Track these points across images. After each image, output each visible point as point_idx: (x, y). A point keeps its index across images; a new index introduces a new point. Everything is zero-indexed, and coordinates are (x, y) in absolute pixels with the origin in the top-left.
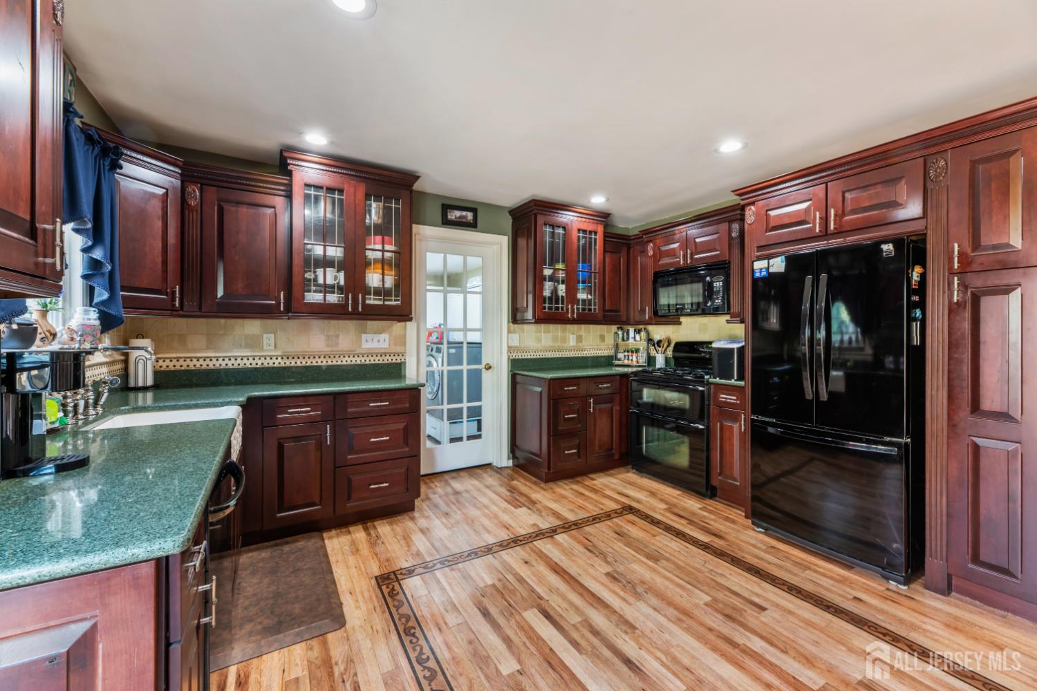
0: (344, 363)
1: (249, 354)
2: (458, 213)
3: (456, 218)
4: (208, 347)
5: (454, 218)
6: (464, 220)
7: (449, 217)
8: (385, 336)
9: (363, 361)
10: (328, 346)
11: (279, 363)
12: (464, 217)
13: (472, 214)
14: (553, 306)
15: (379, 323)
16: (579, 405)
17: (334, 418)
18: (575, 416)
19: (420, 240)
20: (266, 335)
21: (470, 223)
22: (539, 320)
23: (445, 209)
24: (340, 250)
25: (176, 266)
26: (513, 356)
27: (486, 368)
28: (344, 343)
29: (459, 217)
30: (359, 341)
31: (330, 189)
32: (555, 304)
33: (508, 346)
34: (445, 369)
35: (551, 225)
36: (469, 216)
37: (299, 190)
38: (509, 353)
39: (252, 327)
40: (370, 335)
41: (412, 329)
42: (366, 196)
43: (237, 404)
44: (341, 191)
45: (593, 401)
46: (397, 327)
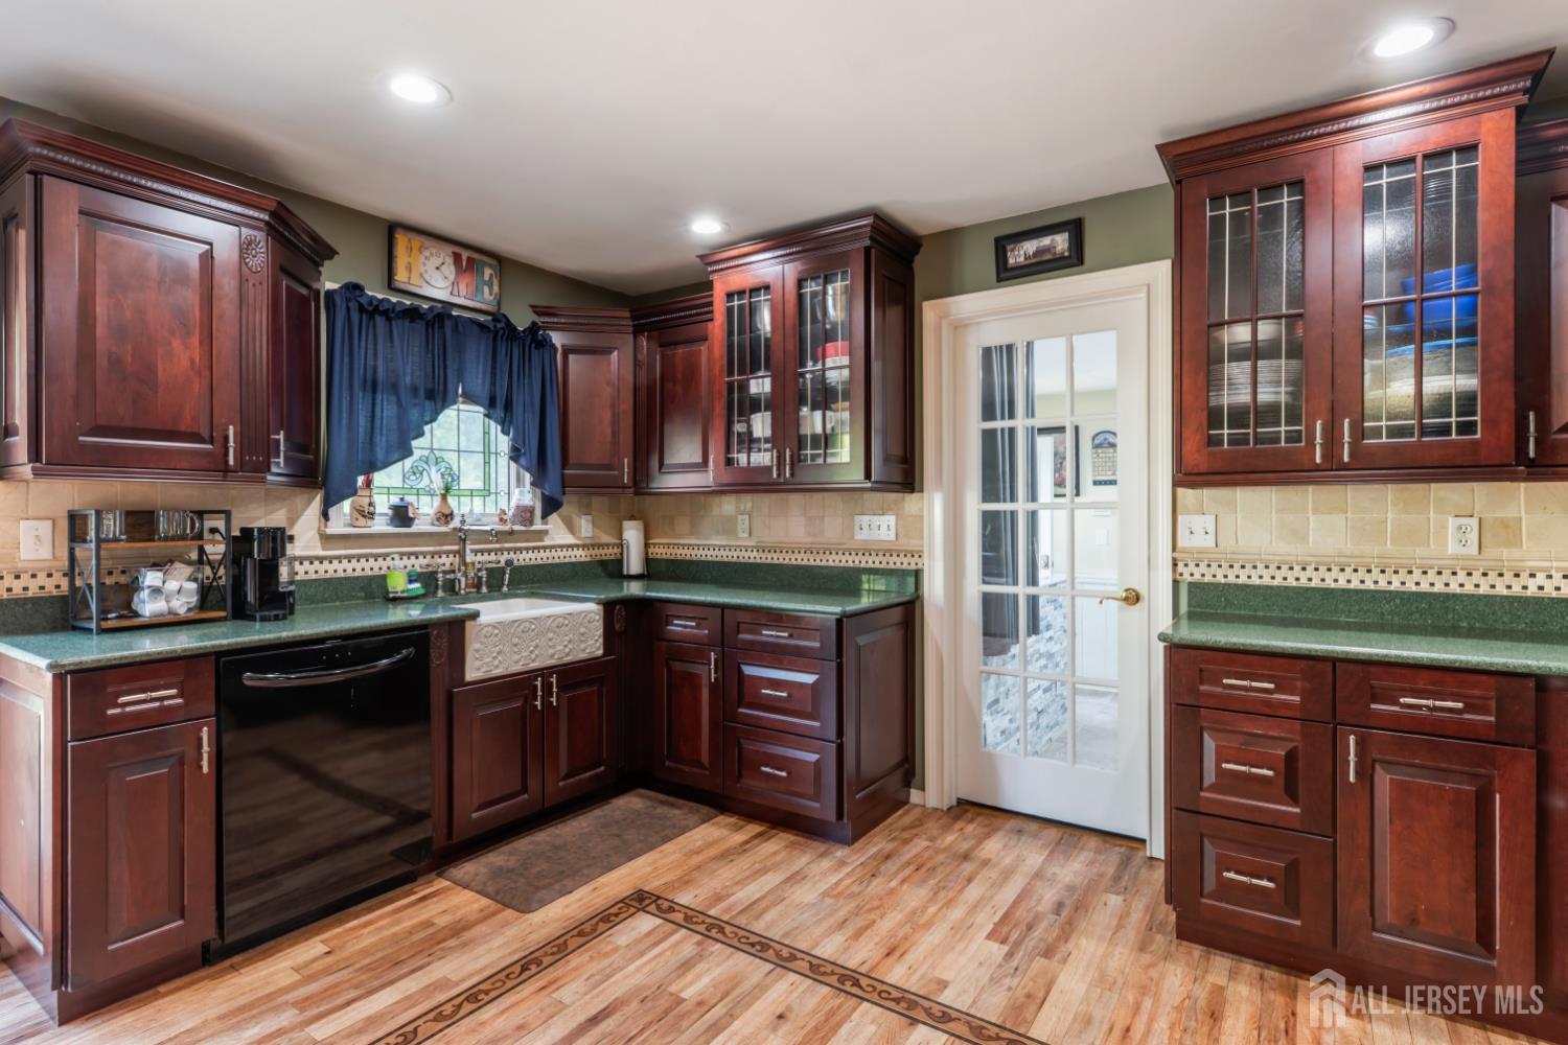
0: (831, 563)
1: (724, 543)
2: (1030, 246)
3: (1026, 259)
4: (693, 532)
5: (1022, 259)
6: (1048, 257)
7: (1011, 261)
8: (890, 520)
9: (857, 562)
10: (807, 535)
11: (753, 557)
12: (1047, 250)
13: (1066, 235)
14: (1251, 431)
15: (879, 495)
16: (1291, 745)
17: (723, 644)
18: (1270, 773)
19: (960, 327)
20: (740, 517)
21: (1062, 258)
22: (1187, 476)
23: (1002, 245)
24: (768, 381)
25: (627, 436)
26: (1192, 573)
27: (1126, 599)
28: (831, 530)
29: (1036, 254)
30: (850, 528)
31: (755, 290)
32: (1256, 427)
33: (1174, 549)
34: (1022, 590)
35: (1242, 196)
36: (1060, 242)
37: (719, 305)
38: (1181, 565)
39: (728, 505)
40: (866, 518)
41: (932, 505)
42: (800, 283)
43: (599, 602)
44: (767, 288)
45: (1357, 743)
46: (911, 502)
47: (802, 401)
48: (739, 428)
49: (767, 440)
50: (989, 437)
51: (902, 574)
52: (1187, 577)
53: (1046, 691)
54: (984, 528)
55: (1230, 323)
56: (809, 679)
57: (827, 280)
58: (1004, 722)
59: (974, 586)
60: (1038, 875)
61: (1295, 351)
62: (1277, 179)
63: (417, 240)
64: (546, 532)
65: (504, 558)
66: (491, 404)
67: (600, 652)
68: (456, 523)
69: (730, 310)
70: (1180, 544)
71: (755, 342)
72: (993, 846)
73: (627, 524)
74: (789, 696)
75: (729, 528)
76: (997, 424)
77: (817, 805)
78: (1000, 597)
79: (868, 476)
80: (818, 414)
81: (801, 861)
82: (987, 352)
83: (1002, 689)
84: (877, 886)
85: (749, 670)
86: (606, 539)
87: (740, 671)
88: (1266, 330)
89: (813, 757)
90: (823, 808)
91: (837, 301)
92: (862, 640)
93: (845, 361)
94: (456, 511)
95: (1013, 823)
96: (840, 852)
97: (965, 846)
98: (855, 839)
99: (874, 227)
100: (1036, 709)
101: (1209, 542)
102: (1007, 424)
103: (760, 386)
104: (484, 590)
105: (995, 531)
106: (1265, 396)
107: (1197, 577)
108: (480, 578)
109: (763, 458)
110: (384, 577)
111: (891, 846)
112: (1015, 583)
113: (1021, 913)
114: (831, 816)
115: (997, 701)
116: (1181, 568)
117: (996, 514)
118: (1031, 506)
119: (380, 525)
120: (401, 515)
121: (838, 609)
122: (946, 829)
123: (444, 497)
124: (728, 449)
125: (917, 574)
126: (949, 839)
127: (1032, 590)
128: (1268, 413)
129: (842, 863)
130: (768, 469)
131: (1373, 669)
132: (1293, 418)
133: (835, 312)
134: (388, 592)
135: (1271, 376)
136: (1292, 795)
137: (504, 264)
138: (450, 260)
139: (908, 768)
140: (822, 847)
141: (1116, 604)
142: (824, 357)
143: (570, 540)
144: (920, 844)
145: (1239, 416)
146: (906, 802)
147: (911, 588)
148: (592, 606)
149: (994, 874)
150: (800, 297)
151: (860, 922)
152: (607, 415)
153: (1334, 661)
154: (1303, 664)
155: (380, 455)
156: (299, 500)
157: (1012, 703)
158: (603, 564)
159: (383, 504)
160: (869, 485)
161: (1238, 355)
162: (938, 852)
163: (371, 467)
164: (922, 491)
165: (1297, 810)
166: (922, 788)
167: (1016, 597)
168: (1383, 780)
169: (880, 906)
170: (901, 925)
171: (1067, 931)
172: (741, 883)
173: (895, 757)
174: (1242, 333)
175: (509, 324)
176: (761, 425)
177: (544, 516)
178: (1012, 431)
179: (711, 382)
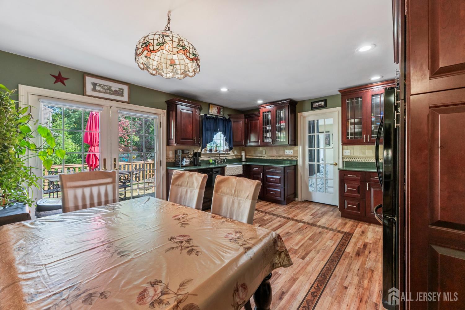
0: (281, 159)
1: (261, 155)
2: (317, 104)
3: (316, 106)
4: (254, 154)
6: (320, 106)
7: (314, 106)
8: (292, 151)
9: (286, 158)
10: (277, 154)
11: (266, 158)
12: (320, 104)
13: (324, 102)
14: (354, 136)
15: (290, 147)
16: (359, 185)
17: (263, 172)
18: (355, 189)
19: (304, 117)
20: (263, 151)
21: (323, 106)
22: (344, 144)
23: (312, 103)
24: (270, 127)
25: (243, 137)
26: (346, 160)
27: (335, 165)
28: (281, 153)
29: (318, 105)
30: (284, 152)
31: (268, 112)
32: (355, 136)
33: (343, 156)
34: (316, 163)
35: (352, 99)
36: (323, 103)
37: (261, 114)
38: (344, 158)
39: (261, 149)
40: (287, 151)
41: (300, 148)
42: (276, 111)
43: (242, 165)
44: (270, 112)
45: (368, 184)
46: (296, 148)
47: (276, 130)
48: (265, 135)
49: (270, 137)
50: (310, 136)
51: (294, 161)
52: (345, 160)
53: (321, 184)
54: (309, 153)
55: (350, 119)
56: (279, 177)
57: (281, 110)
58: (313, 189)
59: (307, 163)
60: (319, 210)
61: (361, 124)
62: (358, 96)
63: (212, 105)
64: (230, 153)
65: (225, 157)
66: (223, 132)
67: (242, 173)
68: (218, 152)
69: (263, 115)
70: (344, 155)
71: (268, 120)
72: (311, 206)
73: (242, 152)
74: (275, 180)
75: (261, 152)
76: (312, 134)
77: (280, 198)
78: (312, 165)
79: (288, 143)
80: (279, 133)
81: (278, 207)
82: (309, 122)
83: (313, 183)
84: (291, 210)
85: (268, 176)
86: (239, 155)
87: (266, 176)
88: (356, 120)
89: (280, 190)
90: (281, 199)
91: (283, 113)
92: (288, 171)
93: (284, 124)
94: (218, 150)
95: (315, 203)
96: (284, 206)
97: (306, 206)
98: (287, 204)
99: (290, 102)
100: (319, 188)
101: (349, 154)
102: (313, 134)
103: (269, 128)
104: (222, 163)
105: (311, 153)
106: (356, 131)
107: (347, 160)
108: (221, 161)
109: (269, 140)
110: (209, 160)
111: (293, 206)
112: (315, 162)
113: (315, 213)
114: (283, 200)
115: (311, 185)
116: (344, 159)
117: (311, 150)
118: (318, 149)
119: (208, 152)
120: (211, 150)
121: (284, 166)
122: (302, 204)
123: (216, 147)
124: (263, 139)
125: (297, 160)
126: (303, 205)
127: (318, 163)
128: (356, 134)
129: (285, 207)
130: (271, 142)
131: (371, 173)
132: (361, 134)
133: (282, 115)
134: (209, 163)
135: (357, 127)
136: (359, 193)
137: (225, 108)
138: (217, 109)
139: (295, 194)
140: (281, 205)
141: (333, 165)
142: (281, 123)
143: (233, 155)
144: (298, 205)
145: (352, 134)
146: (295, 200)
147: (296, 163)
148: (241, 166)
149: (311, 209)
150: (276, 113)
151: (289, 213)
152: (240, 133)
153: (365, 172)
154: (360, 173)
155: (209, 141)
156: (198, 148)
157: (314, 186)
158: (238, 159)
159: (208, 148)
160: (289, 145)
161: (352, 124)
162: (301, 206)
163: (208, 143)
164: (298, 146)
165: (360, 195)
166: (298, 198)
167: (315, 164)
168: (372, 190)
169: (292, 212)
170: (296, 214)
171: (323, 215)
172: (269, 208)
173: (293, 192)
174: (352, 121)
175: (225, 118)
176: (269, 135)
177: (230, 150)
178: (314, 135)
179: (260, 127)
